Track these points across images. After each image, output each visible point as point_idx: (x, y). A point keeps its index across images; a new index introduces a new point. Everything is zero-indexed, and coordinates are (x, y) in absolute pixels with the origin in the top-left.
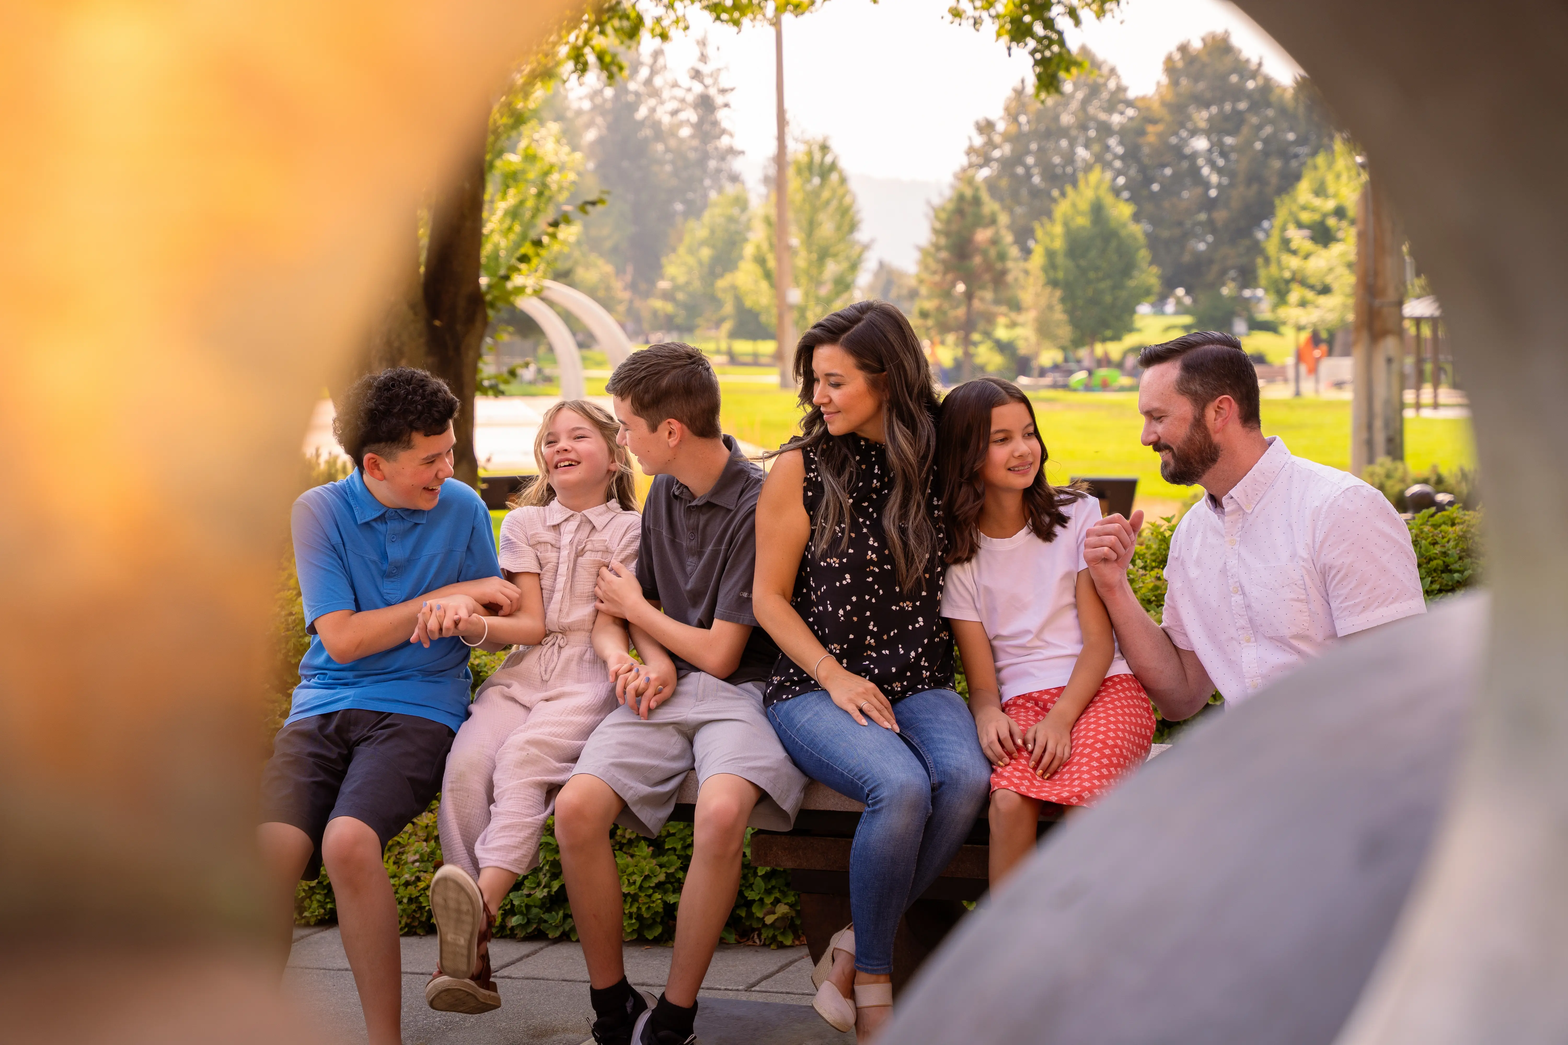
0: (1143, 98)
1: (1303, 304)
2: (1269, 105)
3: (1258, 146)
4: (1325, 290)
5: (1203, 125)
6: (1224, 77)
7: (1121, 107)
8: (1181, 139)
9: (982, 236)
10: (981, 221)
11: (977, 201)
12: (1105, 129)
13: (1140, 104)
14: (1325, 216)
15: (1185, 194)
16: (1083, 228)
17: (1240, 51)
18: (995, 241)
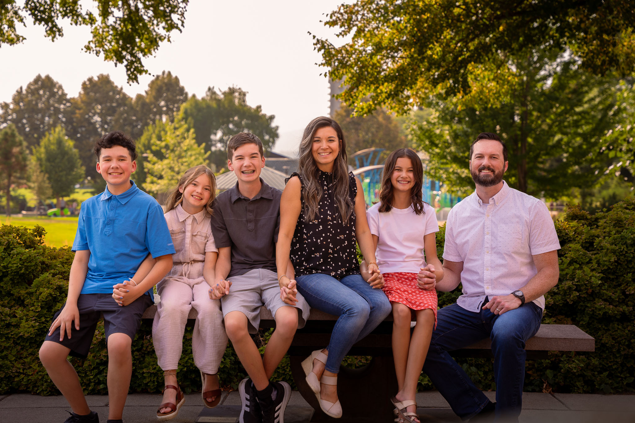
0: (73, 99)
1: (152, 182)
2: (125, 105)
3: (121, 121)
4: (161, 177)
5: (98, 111)
6: (108, 93)
7: (64, 102)
8: (90, 116)
9: (16, 150)
10: (14, 144)
11: (13, 135)
12: (57, 111)
13: (72, 101)
14: (161, 148)
15: (92, 139)
16: (54, 150)
17: (113, 83)
18: (21, 153)
